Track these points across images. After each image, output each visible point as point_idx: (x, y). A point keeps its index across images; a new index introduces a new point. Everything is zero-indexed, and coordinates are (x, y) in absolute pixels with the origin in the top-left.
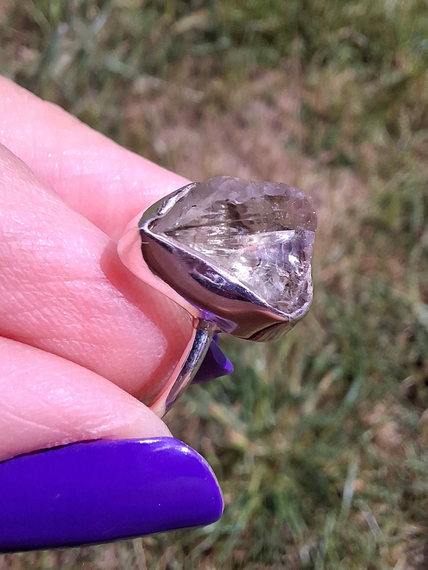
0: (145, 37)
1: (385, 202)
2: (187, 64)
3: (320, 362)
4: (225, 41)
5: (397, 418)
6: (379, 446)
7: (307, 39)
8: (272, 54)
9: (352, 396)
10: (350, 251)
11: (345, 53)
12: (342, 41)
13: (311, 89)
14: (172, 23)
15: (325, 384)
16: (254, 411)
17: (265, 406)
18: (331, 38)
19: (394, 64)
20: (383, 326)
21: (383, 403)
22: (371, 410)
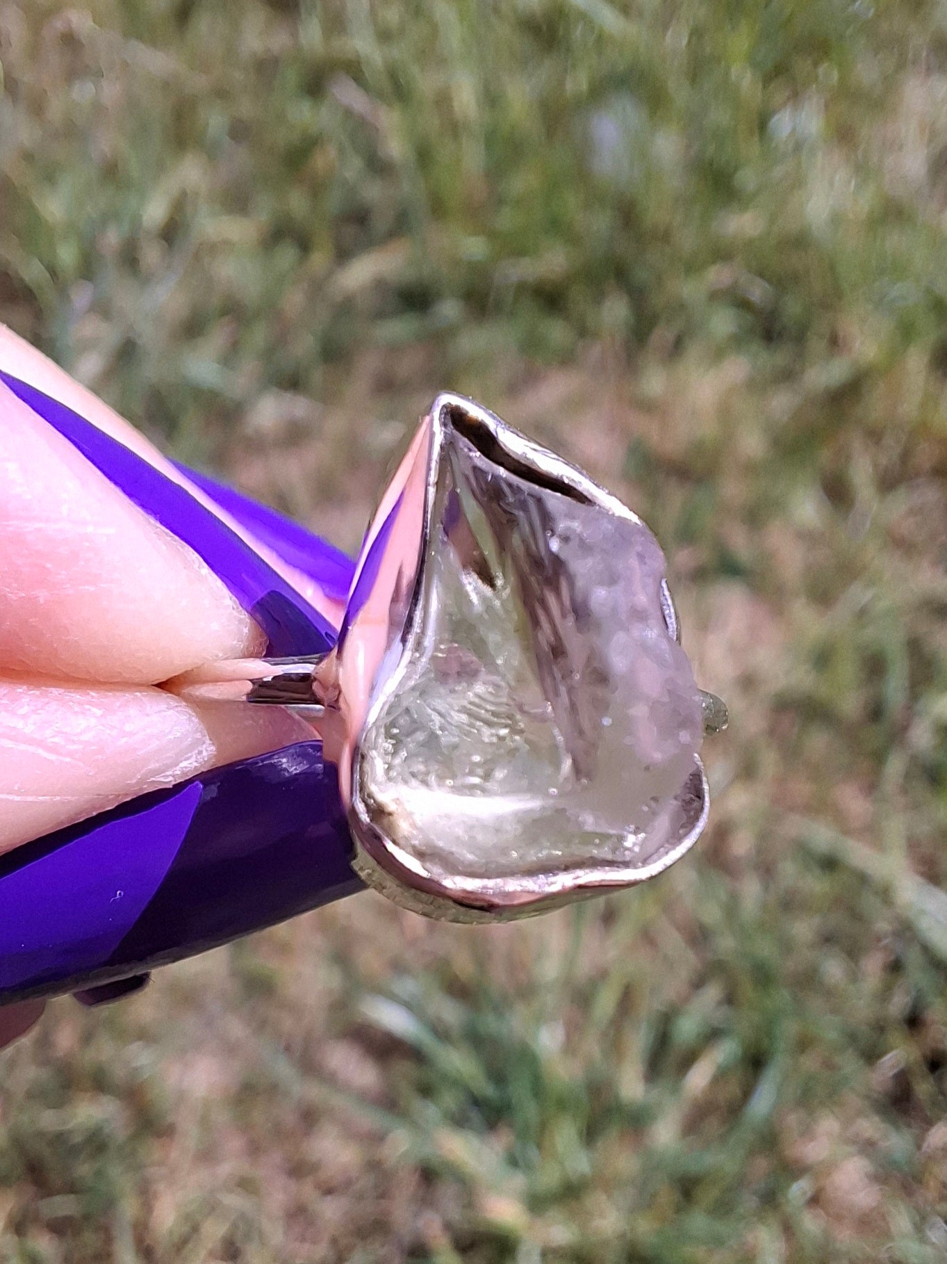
0: (270, 309)
1: (823, 658)
2: (368, 365)
3: (687, 1028)
4: (449, 309)
5: (867, 1147)
6: (828, 1214)
7: (638, 297)
8: (557, 332)
9: (762, 1102)
10: (747, 771)
11: (723, 323)
12: (715, 296)
13: (647, 407)
14: (330, 274)
15: (699, 1078)
16: (539, 1146)
17: (565, 1135)
18: (691, 290)
19: (835, 342)
20: (828, 939)
21: (833, 1112)
22: (807, 1133)
